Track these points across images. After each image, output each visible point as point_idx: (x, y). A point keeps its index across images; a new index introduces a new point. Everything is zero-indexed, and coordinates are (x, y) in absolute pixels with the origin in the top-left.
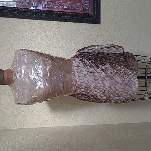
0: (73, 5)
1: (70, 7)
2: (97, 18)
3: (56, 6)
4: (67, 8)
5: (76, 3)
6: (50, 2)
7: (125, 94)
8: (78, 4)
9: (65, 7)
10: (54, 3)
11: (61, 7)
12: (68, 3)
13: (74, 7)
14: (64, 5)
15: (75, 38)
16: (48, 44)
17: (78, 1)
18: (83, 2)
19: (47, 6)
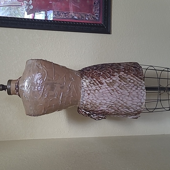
0: (83, 15)
1: (80, 17)
2: (107, 28)
3: (66, 16)
4: (77, 18)
5: (86, 13)
6: (60, 12)
7: (135, 106)
8: (88, 14)
9: (75, 17)
10: (64, 13)
11: (71, 17)
12: (78, 13)
13: (84, 17)
14: (74, 15)
15: (85, 48)
16: (58, 55)
17: (88, 11)
18: (94, 12)
19: (57, 17)
